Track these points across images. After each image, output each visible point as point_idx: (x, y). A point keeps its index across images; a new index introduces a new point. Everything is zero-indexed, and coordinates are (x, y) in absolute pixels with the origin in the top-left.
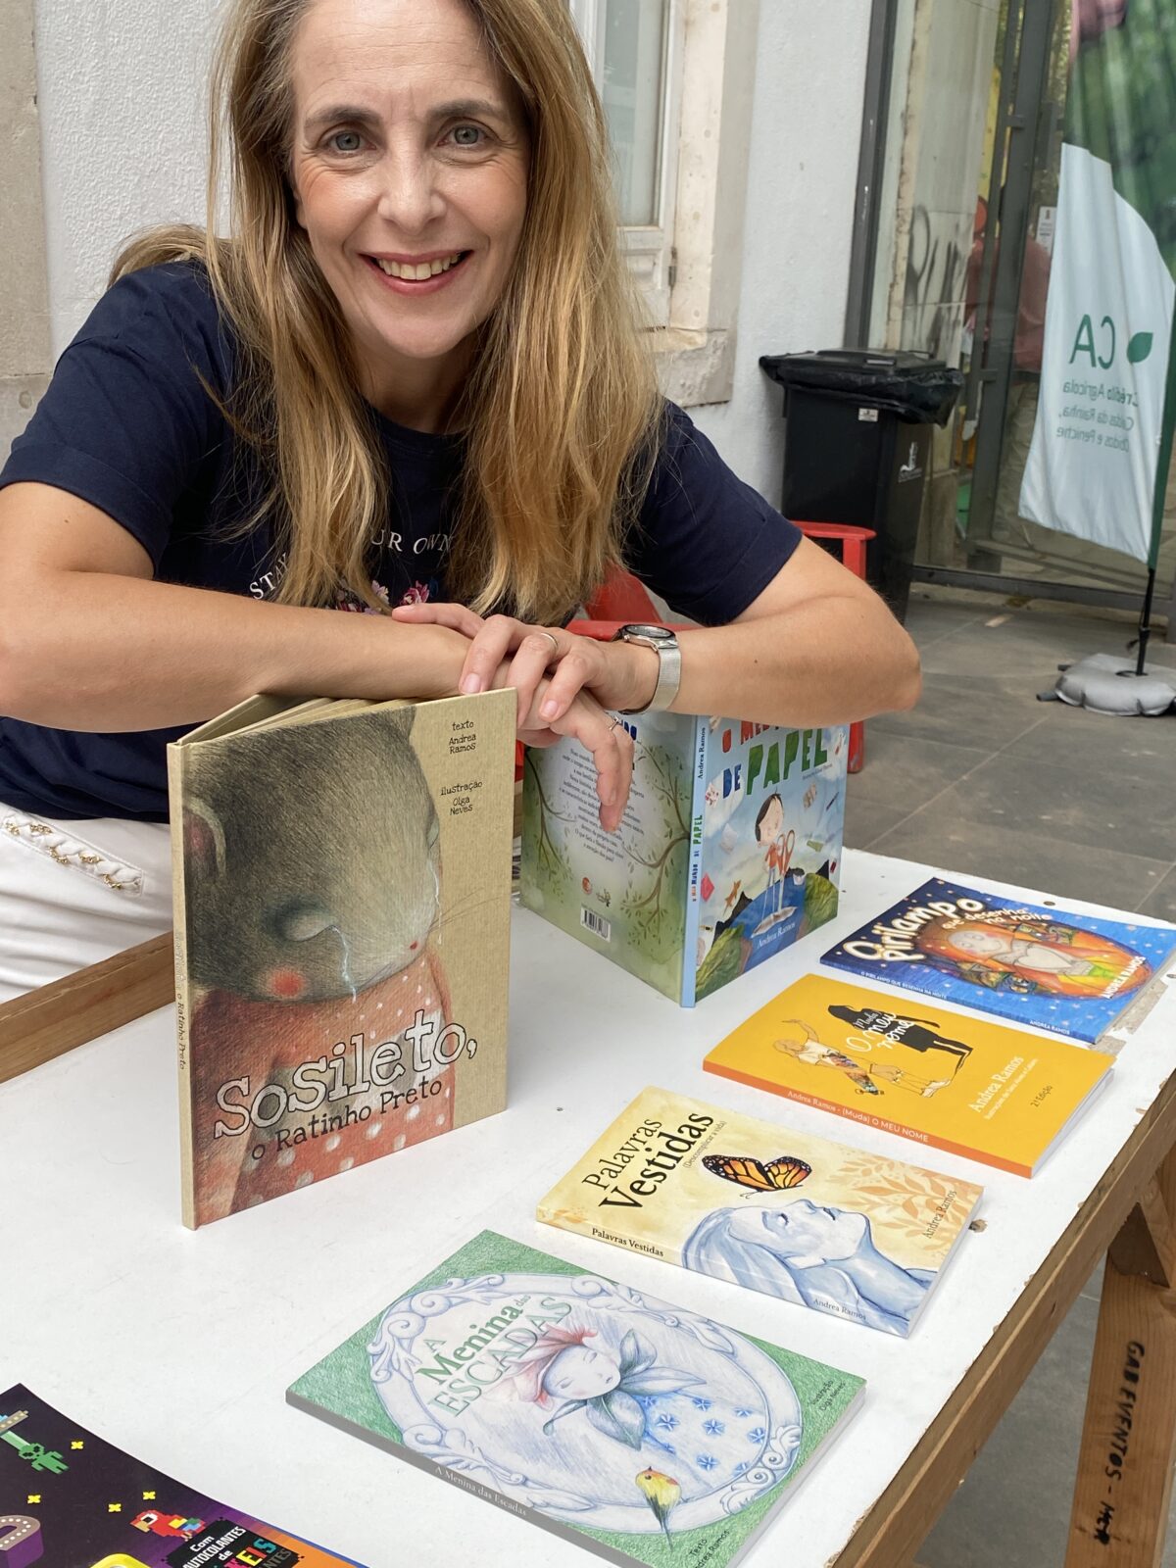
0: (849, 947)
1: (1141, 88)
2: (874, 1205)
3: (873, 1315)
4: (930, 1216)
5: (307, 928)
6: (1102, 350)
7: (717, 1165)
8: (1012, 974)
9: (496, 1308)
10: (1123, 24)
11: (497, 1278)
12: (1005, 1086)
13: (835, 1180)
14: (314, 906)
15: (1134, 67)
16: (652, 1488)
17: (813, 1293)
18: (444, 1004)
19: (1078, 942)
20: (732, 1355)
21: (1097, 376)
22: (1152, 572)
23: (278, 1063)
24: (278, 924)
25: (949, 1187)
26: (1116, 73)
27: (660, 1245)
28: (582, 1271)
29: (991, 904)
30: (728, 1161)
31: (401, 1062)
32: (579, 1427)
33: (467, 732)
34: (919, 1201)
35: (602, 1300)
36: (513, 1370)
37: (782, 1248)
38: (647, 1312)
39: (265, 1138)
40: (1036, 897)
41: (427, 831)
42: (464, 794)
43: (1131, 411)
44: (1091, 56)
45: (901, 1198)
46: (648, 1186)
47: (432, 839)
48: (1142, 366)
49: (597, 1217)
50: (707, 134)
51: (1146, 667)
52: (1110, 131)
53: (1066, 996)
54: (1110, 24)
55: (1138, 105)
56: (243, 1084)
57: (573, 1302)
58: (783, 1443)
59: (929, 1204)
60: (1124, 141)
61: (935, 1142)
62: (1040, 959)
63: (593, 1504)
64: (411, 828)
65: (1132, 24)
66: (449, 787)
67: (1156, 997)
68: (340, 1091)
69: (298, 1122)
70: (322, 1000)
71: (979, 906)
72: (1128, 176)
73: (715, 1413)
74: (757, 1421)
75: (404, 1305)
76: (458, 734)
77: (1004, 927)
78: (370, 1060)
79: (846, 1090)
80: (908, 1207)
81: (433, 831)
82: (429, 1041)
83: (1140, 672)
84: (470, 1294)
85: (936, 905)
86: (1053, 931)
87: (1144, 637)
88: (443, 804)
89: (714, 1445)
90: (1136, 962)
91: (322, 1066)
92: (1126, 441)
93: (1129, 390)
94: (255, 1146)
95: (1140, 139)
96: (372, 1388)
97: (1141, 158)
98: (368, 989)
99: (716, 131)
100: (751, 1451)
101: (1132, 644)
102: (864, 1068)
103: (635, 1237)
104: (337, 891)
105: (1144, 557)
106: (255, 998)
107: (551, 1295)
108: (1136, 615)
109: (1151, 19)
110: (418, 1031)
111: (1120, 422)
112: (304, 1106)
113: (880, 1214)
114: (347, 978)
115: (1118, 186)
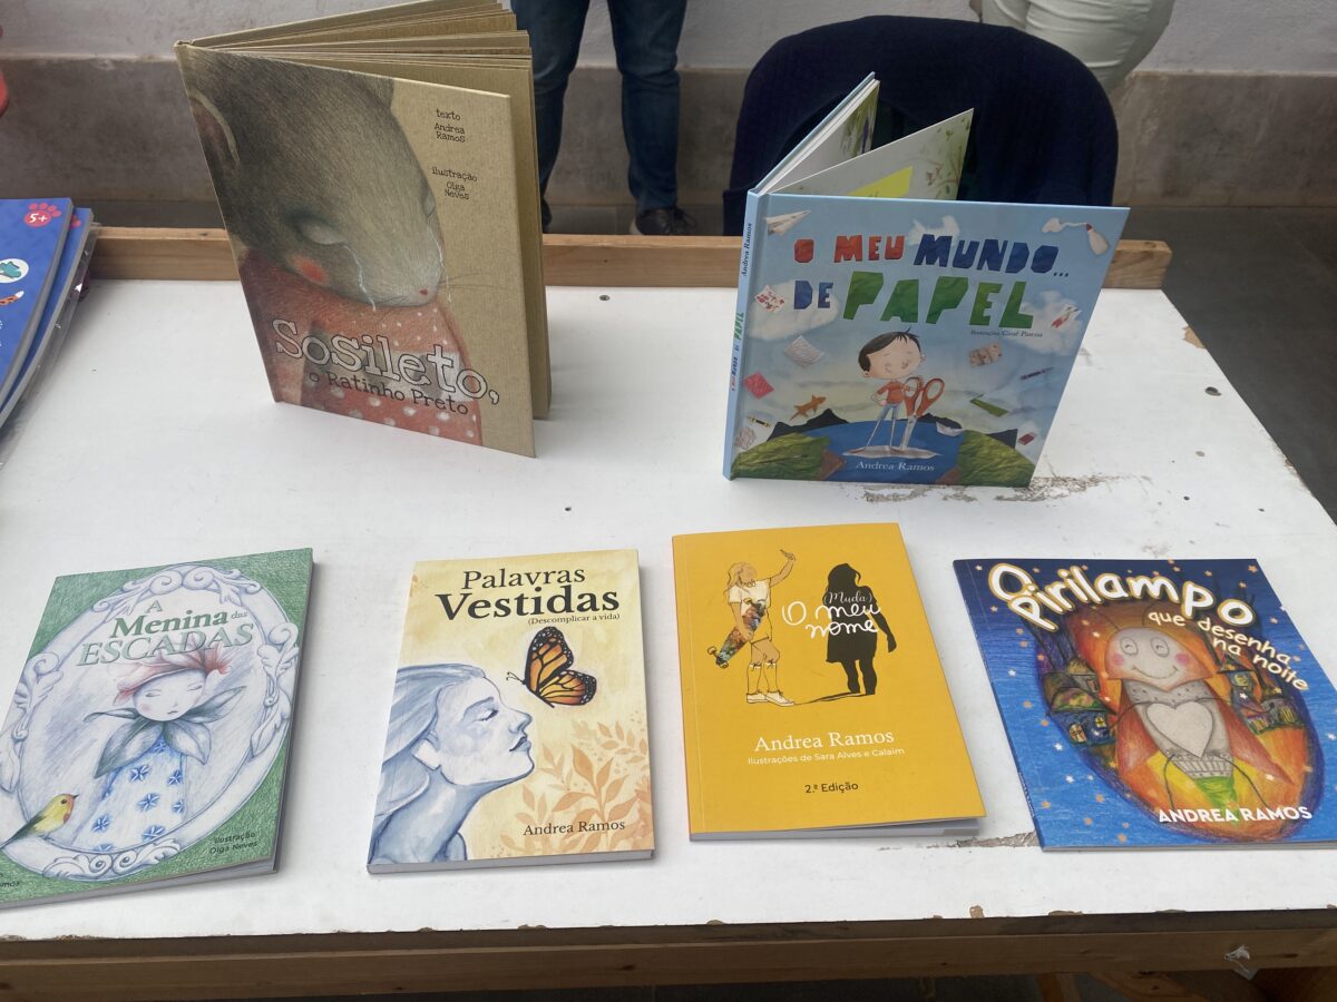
2: (555, 771)
4: (565, 821)
7: (547, 639)
13: (581, 726)
18: (461, 351)
23: (317, 324)
30: (558, 644)
31: (426, 375)
33: (454, 123)
34: (587, 804)
39: (318, 371)
41: (423, 201)
42: (458, 181)
47: (429, 210)
53: (1115, 780)
56: (291, 326)
64: (406, 193)
66: (440, 169)
68: (374, 369)
69: (343, 374)
76: (444, 122)
78: (397, 360)
80: (571, 798)
81: (429, 204)
82: (451, 373)
88: (436, 182)
91: (355, 344)
94: (312, 372)
110: (438, 360)
113: (542, 781)
114: (364, 290)
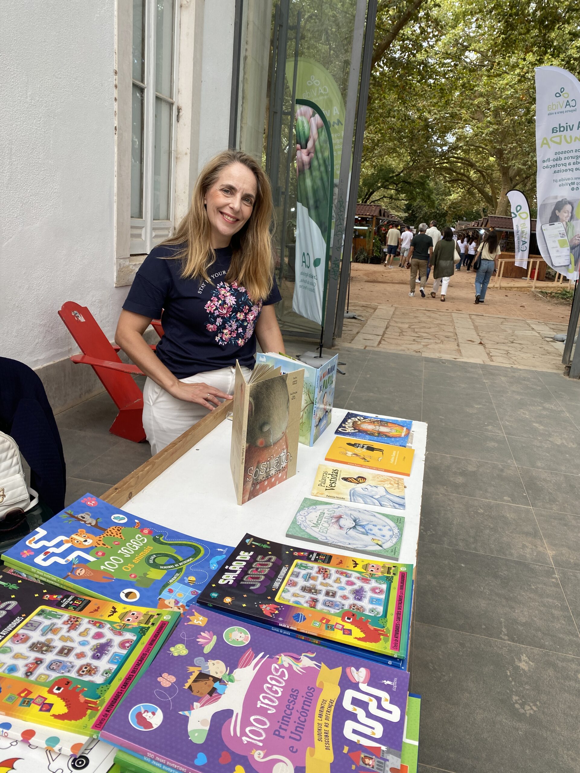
0: (340, 429)
1: (315, 187)
2: (384, 484)
3: (397, 506)
4: (397, 485)
5: (266, 429)
6: (307, 263)
7: (345, 479)
8: (380, 434)
9: (318, 513)
10: (310, 168)
11: (314, 507)
12: (395, 457)
13: (372, 480)
14: (267, 423)
15: (313, 180)
16: (376, 542)
17: (383, 503)
18: (287, 448)
19: (389, 425)
20: (375, 516)
21: (306, 270)
22: (323, 328)
23: (259, 462)
24: (261, 428)
25: (397, 479)
26: (309, 182)
27: (344, 497)
28: (332, 504)
29: (365, 418)
30: (347, 478)
31: (279, 463)
32: (352, 532)
33: (296, 380)
34: (392, 482)
35: (339, 509)
36: (331, 524)
37: (371, 495)
38: (351, 510)
39: (255, 482)
40: (374, 415)
41: (287, 404)
42: (294, 395)
43: (315, 281)
44: (301, 177)
45: (389, 482)
46: (333, 485)
47: (288, 406)
48: (317, 268)
49: (327, 493)
50: (184, 192)
51: (322, 355)
52: (307, 199)
53: (395, 437)
54: (307, 167)
55: (315, 192)
56: (252, 468)
57: (335, 510)
58: (396, 531)
59: (395, 483)
60: (311, 202)
61: (386, 471)
62: (383, 429)
63: (366, 546)
64: (285, 404)
65: (312, 169)
66: (292, 393)
67: (412, 436)
68: (268, 470)
69: (261, 478)
70: (267, 447)
71: (362, 418)
72: (313, 212)
73: (379, 527)
74: (388, 527)
75: (298, 514)
76: (294, 380)
77: (371, 422)
78: (274, 462)
79: (362, 462)
80: (390, 484)
82: (284, 456)
83: (320, 357)
84: (311, 511)
85: (353, 418)
86: (382, 423)
87: (321, 346)
88: (291, 397)
89: (383, 533)
90: (405, 429)
91: (265, 463)
92: (314, 289)
93: (314, 275)
94: (253, 484)
95: (316, 201)
96: (304, 531)
97: (316, 207)
98: (275, 444)
99: (187, 192)
100: (391, 533)
101: (318, 349)
102: (362, 456)
103: (338, 496)
104: (271, 419)
105: (320, 323)
106: (256, 446)
107: (329, 509)
108: (319, 341)
109: (318, 167)
110: (282, 455)
111: (312, 284)
112: (262, 474)
113: (386, 486)
114: (271, 441)
115: (310, 215)
